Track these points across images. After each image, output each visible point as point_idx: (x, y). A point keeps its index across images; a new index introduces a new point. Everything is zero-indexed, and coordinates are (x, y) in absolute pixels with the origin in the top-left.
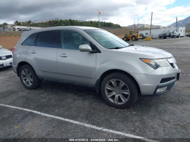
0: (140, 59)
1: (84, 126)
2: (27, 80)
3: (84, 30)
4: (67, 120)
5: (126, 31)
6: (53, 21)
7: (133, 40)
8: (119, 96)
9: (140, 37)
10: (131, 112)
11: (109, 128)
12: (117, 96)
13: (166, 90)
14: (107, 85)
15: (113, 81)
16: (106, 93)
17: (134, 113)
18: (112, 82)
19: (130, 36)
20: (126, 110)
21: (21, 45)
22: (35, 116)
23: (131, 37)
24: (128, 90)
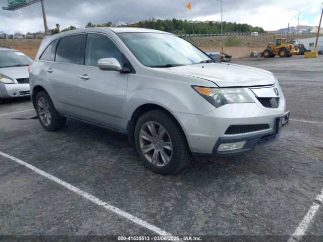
0: (193, 86)
1: (81, 196)
2: (45, 115)
3: (117, 34)
4: (64, 183)
5: (272, 39)
6: (146, 21)
7: (281, 57)
8: (159, 152)
9: (295, 51)
10: (174, 182)
11: (116, 205)
12: (156, 151)
13: (244, 148)
14: (142, 131)
15: (150, 125)
16: (142, 145)
17: (179, 184)
18: (149, 127)
19: (276, 48)
20: (168, 178)
21: (40, 59)
22: (25, 172)
23: (278, 50)
24: (170, 143)
